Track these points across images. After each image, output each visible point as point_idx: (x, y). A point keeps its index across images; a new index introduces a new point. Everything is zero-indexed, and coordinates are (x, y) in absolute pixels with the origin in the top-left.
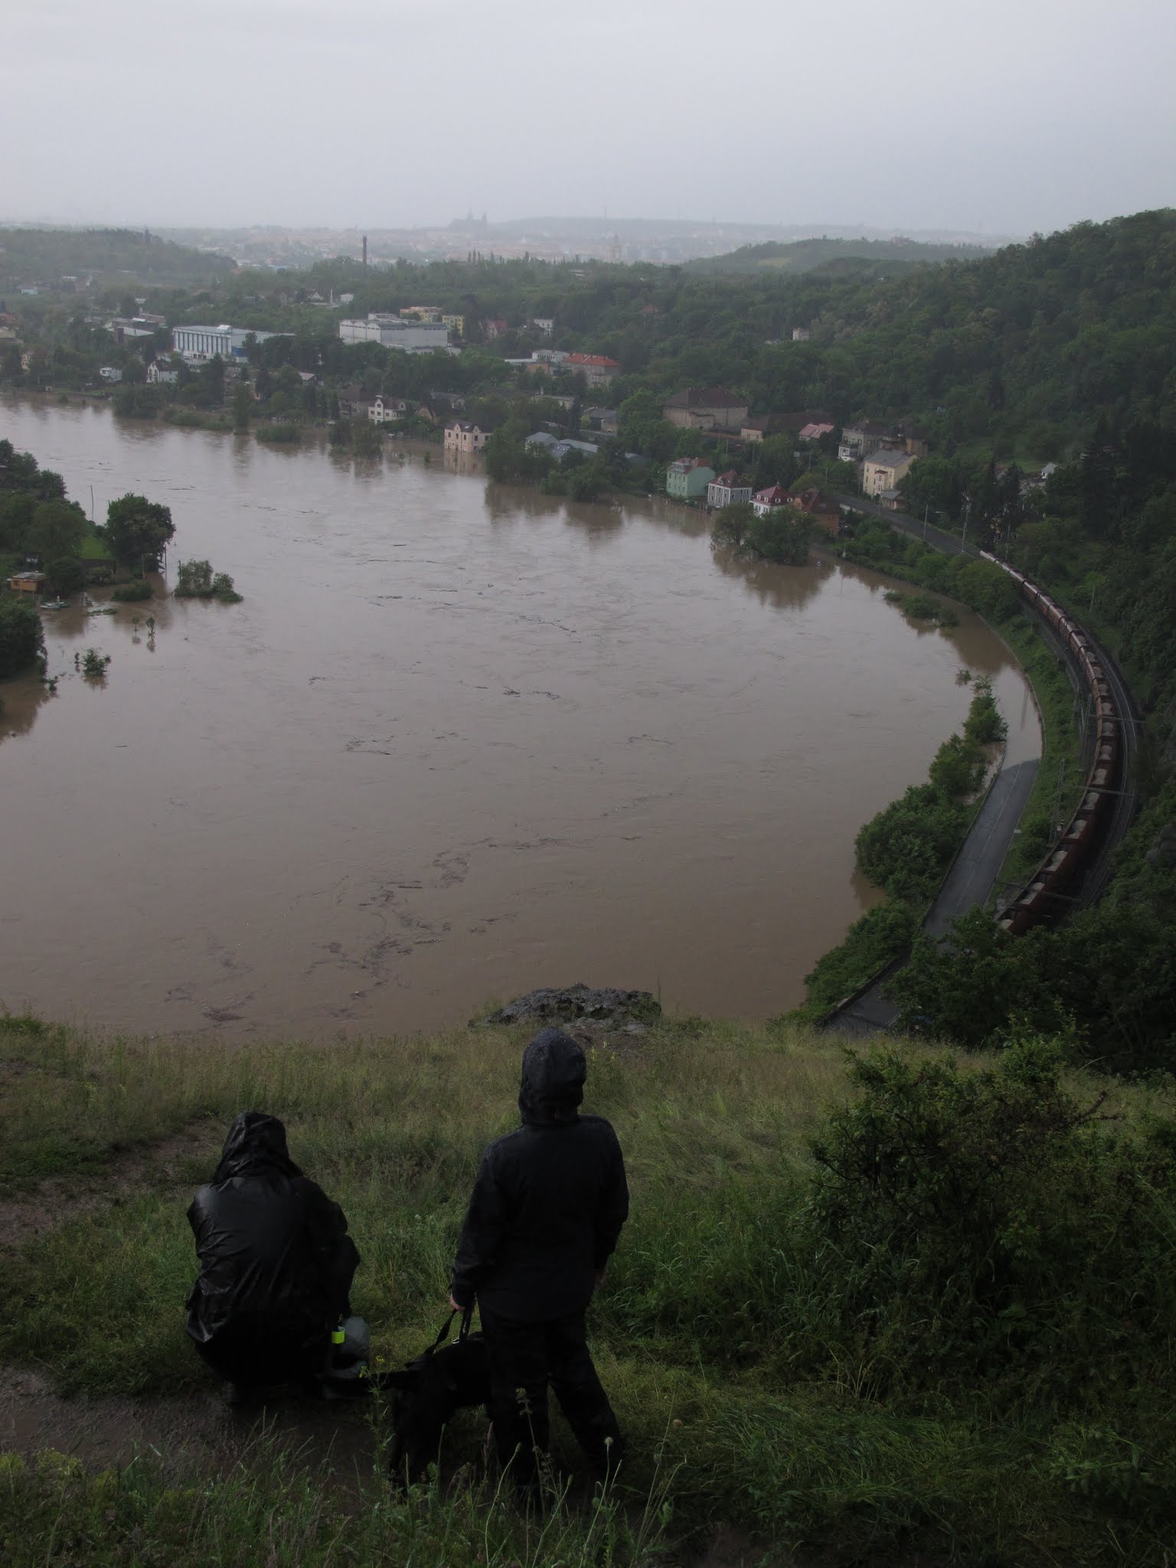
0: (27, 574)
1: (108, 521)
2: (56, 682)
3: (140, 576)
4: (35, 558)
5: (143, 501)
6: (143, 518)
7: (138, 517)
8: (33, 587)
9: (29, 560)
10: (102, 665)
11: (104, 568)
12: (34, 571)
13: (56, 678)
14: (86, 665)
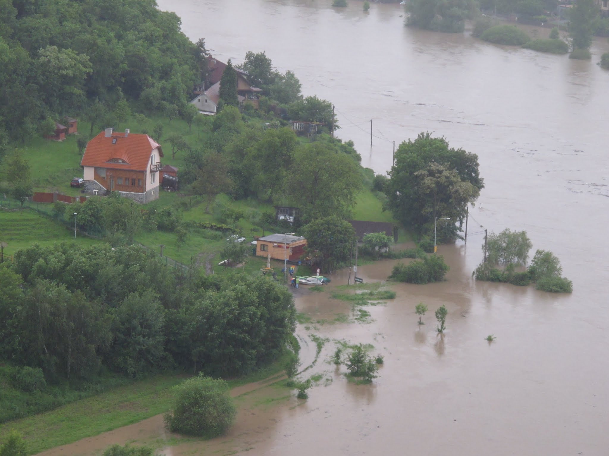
0: (278, 237)
1: (393, 168)
2: (307, 387)
3: (429, 249)
4: (291, 215)
5: (441, 144)
6: (441, 168)
7: (434, 166)
8: (285, 255)
9: (282, 217)
10: (371, 369)
11: (382, 235)
12: (289, 233)
13: (308, 381)
14: (349, 367)
